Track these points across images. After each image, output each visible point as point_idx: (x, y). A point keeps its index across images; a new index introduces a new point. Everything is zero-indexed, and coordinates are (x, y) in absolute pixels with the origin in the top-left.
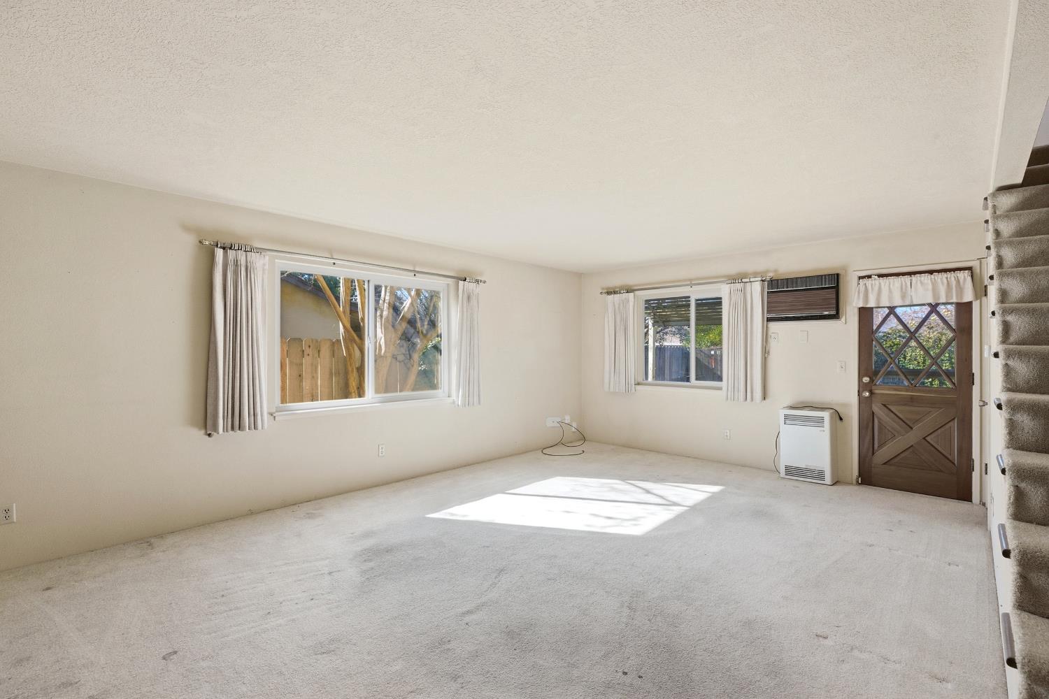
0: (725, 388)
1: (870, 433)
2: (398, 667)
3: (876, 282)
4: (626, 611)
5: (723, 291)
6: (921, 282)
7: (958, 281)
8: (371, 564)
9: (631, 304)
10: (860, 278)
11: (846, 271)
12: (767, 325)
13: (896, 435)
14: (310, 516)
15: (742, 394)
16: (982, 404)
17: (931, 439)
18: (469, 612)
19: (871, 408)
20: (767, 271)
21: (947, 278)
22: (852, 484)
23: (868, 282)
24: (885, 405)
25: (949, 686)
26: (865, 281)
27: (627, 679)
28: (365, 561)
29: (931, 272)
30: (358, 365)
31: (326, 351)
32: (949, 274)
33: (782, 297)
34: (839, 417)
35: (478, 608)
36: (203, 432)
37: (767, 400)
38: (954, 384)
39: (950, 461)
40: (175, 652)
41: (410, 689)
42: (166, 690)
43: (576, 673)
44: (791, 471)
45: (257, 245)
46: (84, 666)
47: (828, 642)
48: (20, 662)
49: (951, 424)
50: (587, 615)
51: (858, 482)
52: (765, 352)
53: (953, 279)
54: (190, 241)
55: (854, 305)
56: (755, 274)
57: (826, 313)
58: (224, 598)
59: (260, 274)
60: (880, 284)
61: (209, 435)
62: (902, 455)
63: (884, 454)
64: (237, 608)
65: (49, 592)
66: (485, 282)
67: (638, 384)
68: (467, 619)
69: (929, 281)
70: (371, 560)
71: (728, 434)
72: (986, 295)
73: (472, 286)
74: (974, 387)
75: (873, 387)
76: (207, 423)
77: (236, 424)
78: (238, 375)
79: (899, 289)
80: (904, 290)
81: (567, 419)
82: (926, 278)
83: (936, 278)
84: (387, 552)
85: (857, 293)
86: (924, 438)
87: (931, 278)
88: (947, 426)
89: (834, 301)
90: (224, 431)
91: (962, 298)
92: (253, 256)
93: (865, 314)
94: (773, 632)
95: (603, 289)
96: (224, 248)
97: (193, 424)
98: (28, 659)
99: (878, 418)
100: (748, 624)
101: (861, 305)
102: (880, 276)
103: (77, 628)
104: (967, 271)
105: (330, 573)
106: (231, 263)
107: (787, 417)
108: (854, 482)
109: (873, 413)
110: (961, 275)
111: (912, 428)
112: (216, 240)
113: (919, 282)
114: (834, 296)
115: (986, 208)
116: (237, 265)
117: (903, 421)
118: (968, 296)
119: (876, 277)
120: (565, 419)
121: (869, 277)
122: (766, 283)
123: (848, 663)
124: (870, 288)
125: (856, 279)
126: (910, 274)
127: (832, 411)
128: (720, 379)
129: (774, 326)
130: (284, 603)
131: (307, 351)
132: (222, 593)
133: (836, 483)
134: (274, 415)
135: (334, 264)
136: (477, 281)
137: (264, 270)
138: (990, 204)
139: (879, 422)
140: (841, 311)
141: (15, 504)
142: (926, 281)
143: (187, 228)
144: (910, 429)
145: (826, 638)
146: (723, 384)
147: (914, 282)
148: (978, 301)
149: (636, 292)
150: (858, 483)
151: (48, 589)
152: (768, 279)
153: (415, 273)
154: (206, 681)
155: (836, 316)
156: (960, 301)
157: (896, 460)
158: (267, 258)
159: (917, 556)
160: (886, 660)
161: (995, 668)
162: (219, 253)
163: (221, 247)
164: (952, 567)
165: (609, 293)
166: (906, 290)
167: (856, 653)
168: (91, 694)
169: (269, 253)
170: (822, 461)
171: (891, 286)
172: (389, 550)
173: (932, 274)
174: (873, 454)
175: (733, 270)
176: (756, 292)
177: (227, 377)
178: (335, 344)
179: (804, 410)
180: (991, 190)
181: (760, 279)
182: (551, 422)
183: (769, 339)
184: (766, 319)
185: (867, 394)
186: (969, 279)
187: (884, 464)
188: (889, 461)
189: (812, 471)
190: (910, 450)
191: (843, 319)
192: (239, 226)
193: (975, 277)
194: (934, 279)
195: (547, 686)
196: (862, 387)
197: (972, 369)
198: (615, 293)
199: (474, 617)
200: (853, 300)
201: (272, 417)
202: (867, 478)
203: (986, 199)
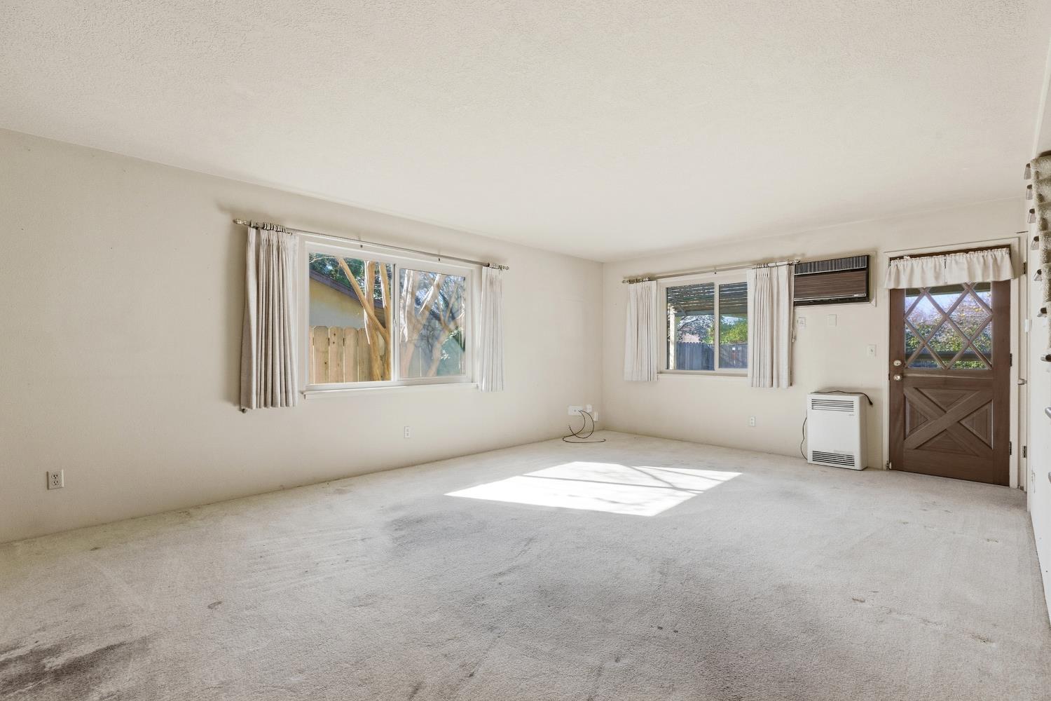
0: (750, 375)
1: (901, 416)
2: (435, 618)
3: (908, 262)
4: (658, 576)
5: (749, 277)
6: (956, 262)
7: (995, 260)
8: (403, 533)
9: (654, 291)
10: (891, 259)
11: (876, 252)
12: (794, 309)
13: (929, 418)
14: (340, 492)
15: (768, 379)
16: (1021, 382)
17: (966, 423)
18: (501, 574)
19: (902, 391)
20: (794, 255)
21: (983, 256)
22: (882, 469)
23: (900, 263)
24: (917, 389)
25: (994, 645)
26: (897, 261)
27: (663, 633)
28: (396, 530)
29: (967, 251)
30: (382, 353)
31: (350, 341)
32: (985, 253)
33: (810, 281)
34: (868, 401)
35: (510, 571)
36: (237, 407)
37: (794, 386)
38: (991, 366)
39: (987, 445)
40: (220, 603)
41: (448, 637)
42: (214, 633)
43: (610, 626)
44: (818, 456)
45: (288, 225)
46: (134, 612)
47: (866, 605)
48: (75, 608)
49: (987, 407)
50: (618, 578)
51: (888, 467)
52: (792, 338)
53: (990, 257)
54: (224, 221)
55: (885, 287)
56: (782, 259)
57: (856, 296)
58: (262, 559)
59: (291, 253)
60: (912, 264)
61: (243, 411)
62: (936, 439)
63: (916, 438)
64: (275, 568)
65: (97, 551)
66: (508, 268)
67: (661, 373)
68: (500, 579)
69: (965, 260)
70: (401, 530)
71: (753, 422)
72: (1025, 272)
73: (495, 272)
74: (1012, 369)
75: (905, 371)
76: (241, 399)
77: (269, 401)
78: (270, 352)
79: (933, 269)
80: (937, 270)
81: (589, 409)
82: (961, 258)
83: (972, 256)
84: (417, 522)
85: (888, 276)
86: (959, 422)
87: (967, 258)
88: (984, 409)
89: (865, 284)
90: (257, 407)
91: (999, 276)
92: (285, 237)
93: (896, 296)
94: (808, 596)
95: (625, 278)
96: (257, 228)
97: (228, 399)
98: (83, 605)
99: (910, 401)
100: (782, 588)
101: (892, 286)
102: (912, 256)
103: (126, 582)
104: (1005, 249)
105: (363, 540)
106: (264, 243)
107: (814, 402)
108: (885, 467)
109: (905, 397)
110: (998, 253)
111: (945, 412)
112: (249, 220)
113: (953, 262)
114: (864, 278)
115: (1028, 176)
116: (269, 245)
117: (937, 405)
118: (1006, 274)
119: (909, 257)
120: (586, 409)
121: (901, 258)
122: (793, 267)
123: (887, 623)
124: (901, 268)
125: (888, 260)
126: (944, 253)
127: (861, 395)
128: (744, 365)
129: (801, 310)
130: (320, 564)
131: (333, 339)
132: (260, 555)
133: (865, 469)
134: (305, 393)
135: (362, 246)
136: (500, 268)
137: (294, 251)
138: (1033, 171)
139: (910, 405)
140: (871, 293)
141: (63, 471)
142: (961, 261)
143: (222, 208)
144: (943, 412)
145: (864, 602)
146: (749, 370)
147: (948, 261)
148: (1017, 280)
149: (660, 280)
150: (888, 469)
151: (96, 549)
152: (795, 262)
153: (440, 257)
154: (251, 627)
155: (866, 299)
156: (997, 280)
157: (929, 444)
158: (298, 238)
159: (954, 533)
160: (926, 621)
161: (1041, 630)
162: (252, 232)
163: (254, 227)
164: (990, 543)
165: (631, 282)
166: (940, 269)
167: (894, 615)
168: (143, 635)
169: (299, 233)
170: (851, 445)
171: (924, 266)
172: (419, 521)
173: (967, 253)
174: (905, 439)
175: (759, 255)
176: (783, 275)
177: (259, 355)
178: (359, 333)
179: (832, 394)
180: (1034, 155)
181: (786, 263)
182: (573, 411)
183: (796, 324)
184: (792, 303)
185: (899, 377)
186: (1007, 256)
187: (917, 448)
188: (921, 445)
189: (841, 456)
190: (944, 434)
191: (873, 302)
192: (270, 208)
193: (1013, 256)
194: (970, 258)
195: (582, 637)
196: (893, 371)
197: (1009, 350)
198: (638, 281)
199: (506, 578)
200: (884, 282)
201: (303, 396)
202: (899, 463)
203: (1028, 165)
